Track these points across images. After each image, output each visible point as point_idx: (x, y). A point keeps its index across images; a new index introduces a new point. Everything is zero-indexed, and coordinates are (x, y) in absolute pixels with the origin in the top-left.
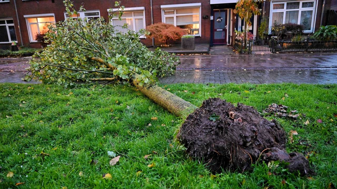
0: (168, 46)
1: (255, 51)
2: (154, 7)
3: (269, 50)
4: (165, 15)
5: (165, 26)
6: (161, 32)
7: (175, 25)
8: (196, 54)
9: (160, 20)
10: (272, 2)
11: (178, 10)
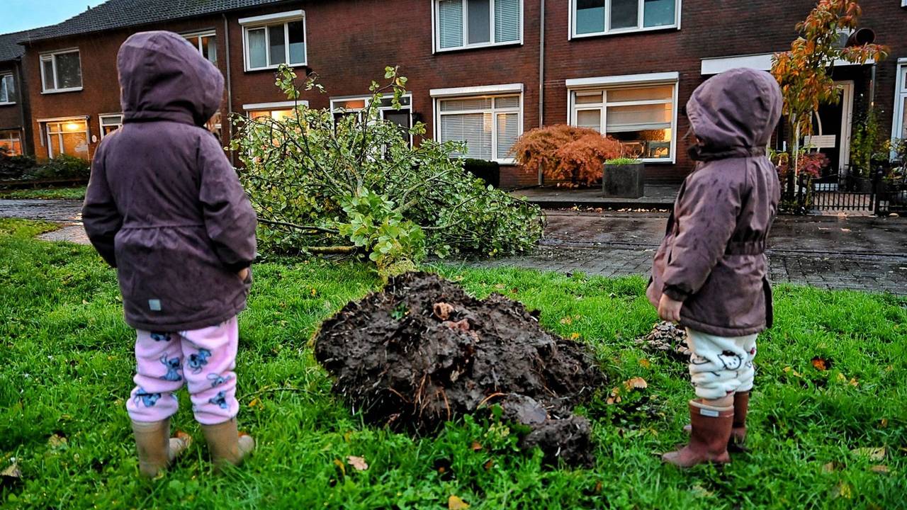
0: (577, 186)
1: (824, 207)
2: (548, 84)
3: (864, 207)
4: (577, 106)
5: (572, 134)
6: (556, 148)
7: (603, 132)
8: (639, 210)
9: (563, 118)
10: (902, 66)
11: (613, 91)
